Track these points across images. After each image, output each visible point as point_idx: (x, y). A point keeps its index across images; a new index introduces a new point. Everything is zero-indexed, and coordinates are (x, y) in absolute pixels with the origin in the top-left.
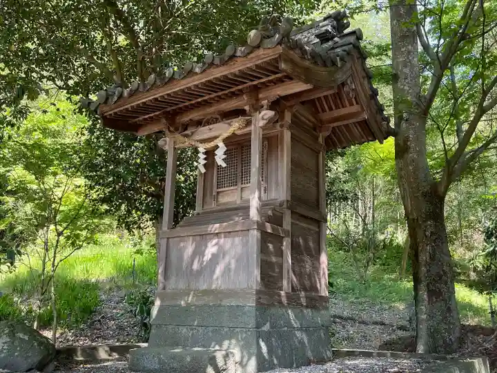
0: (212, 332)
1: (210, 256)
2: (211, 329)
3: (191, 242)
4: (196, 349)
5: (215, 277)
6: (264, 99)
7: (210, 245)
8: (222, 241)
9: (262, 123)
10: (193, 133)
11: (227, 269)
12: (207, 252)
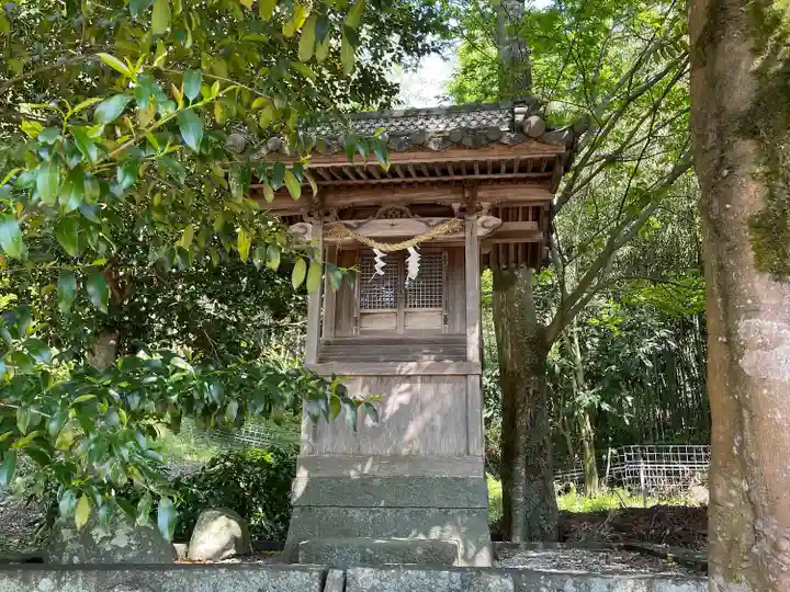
0: (411, 515)
1: (396, 408)
2: (406, 511)
3: (360, 385)
4: (378, 541)
5: (407, 438)
6: (485, 200)
7: (395, 391)
8: (418, 387)
9: (481, 232)
10: (360, 225)
11: (429, 427)
12: (391, 400)
